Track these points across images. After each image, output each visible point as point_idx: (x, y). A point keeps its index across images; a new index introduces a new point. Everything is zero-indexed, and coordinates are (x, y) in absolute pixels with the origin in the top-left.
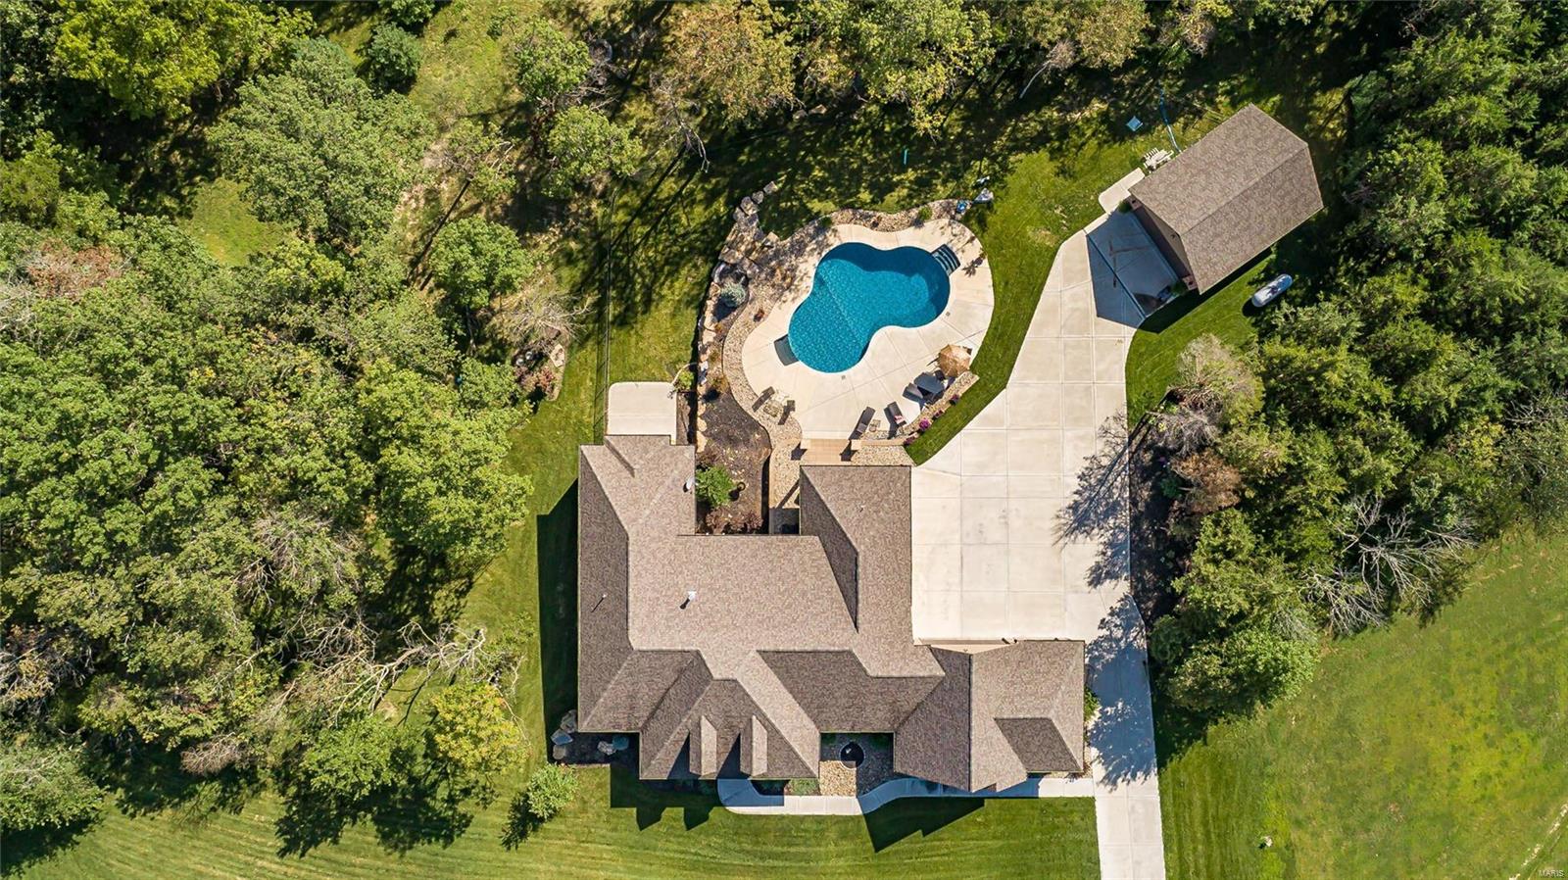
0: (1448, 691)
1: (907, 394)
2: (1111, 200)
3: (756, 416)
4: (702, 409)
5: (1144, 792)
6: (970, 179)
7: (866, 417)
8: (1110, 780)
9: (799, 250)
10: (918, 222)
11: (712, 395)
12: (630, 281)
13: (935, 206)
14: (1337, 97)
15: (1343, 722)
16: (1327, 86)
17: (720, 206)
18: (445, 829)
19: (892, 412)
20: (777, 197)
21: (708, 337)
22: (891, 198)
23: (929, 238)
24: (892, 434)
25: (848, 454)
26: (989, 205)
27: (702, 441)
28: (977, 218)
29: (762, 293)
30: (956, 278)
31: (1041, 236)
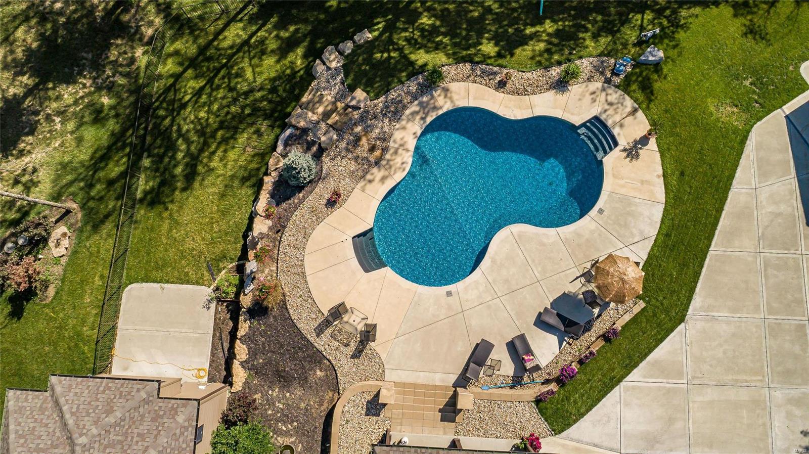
1: (541, 323)
3: (322, 343)
4: (244, 328)
6: (631, 35)
7: (480, 354)
9: (395, 112)
10: (561, 85)
11: (259, 310)
12: (172, 147)
13: (585, 65)
17: (297, 58)
19: (518, 349)
20: (371, 46)
21: (261, 226)
22: (524, 53)
23: (575, 106)
24: (517, 381)
25: (450, 411)
26: (657, 66)
27: (240, 375)
28: (640, 83)
29: (339, 168)
30: (612, 161)
31: (726, 114)
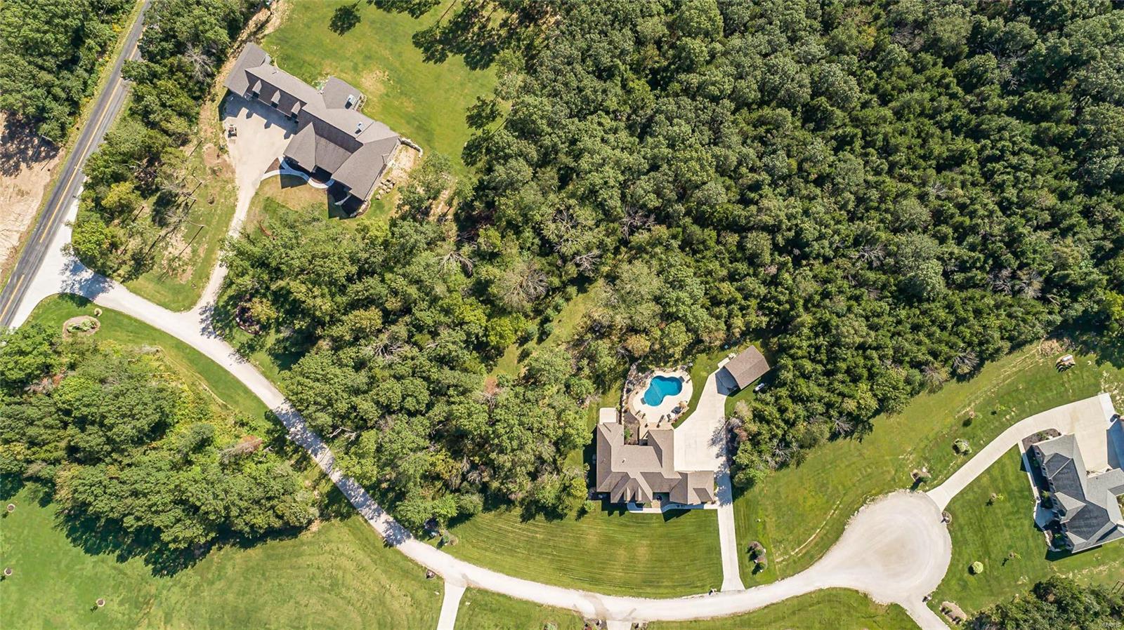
0: (803, 484)
1: (672, 412)
2: (721, 365)
3: (636, 417)
4: (623, 415)
5: (729, 508)
6: (687, 361)
7: (662, 417)
8: (721, 505)
9: (646, 377)
10: (675, 371)
11: (625, 412)
12: (605, 383)
13: (679, 367)
14: (776, 339)
15: (777, 492)
16: (773, 337)
17: (627, 366)
18: (561, 517)
19: (669, 416)
20: (640, 364)
21: (624, 397)
22: (669, 365)
23: (677, 375)
24: (669, 422)
25: (658, 426)
26: (692, 367)
27: (623, 423)
28: (689, 370)
29: (638, 388)
30: (684, 384)
31: (704, 374)
